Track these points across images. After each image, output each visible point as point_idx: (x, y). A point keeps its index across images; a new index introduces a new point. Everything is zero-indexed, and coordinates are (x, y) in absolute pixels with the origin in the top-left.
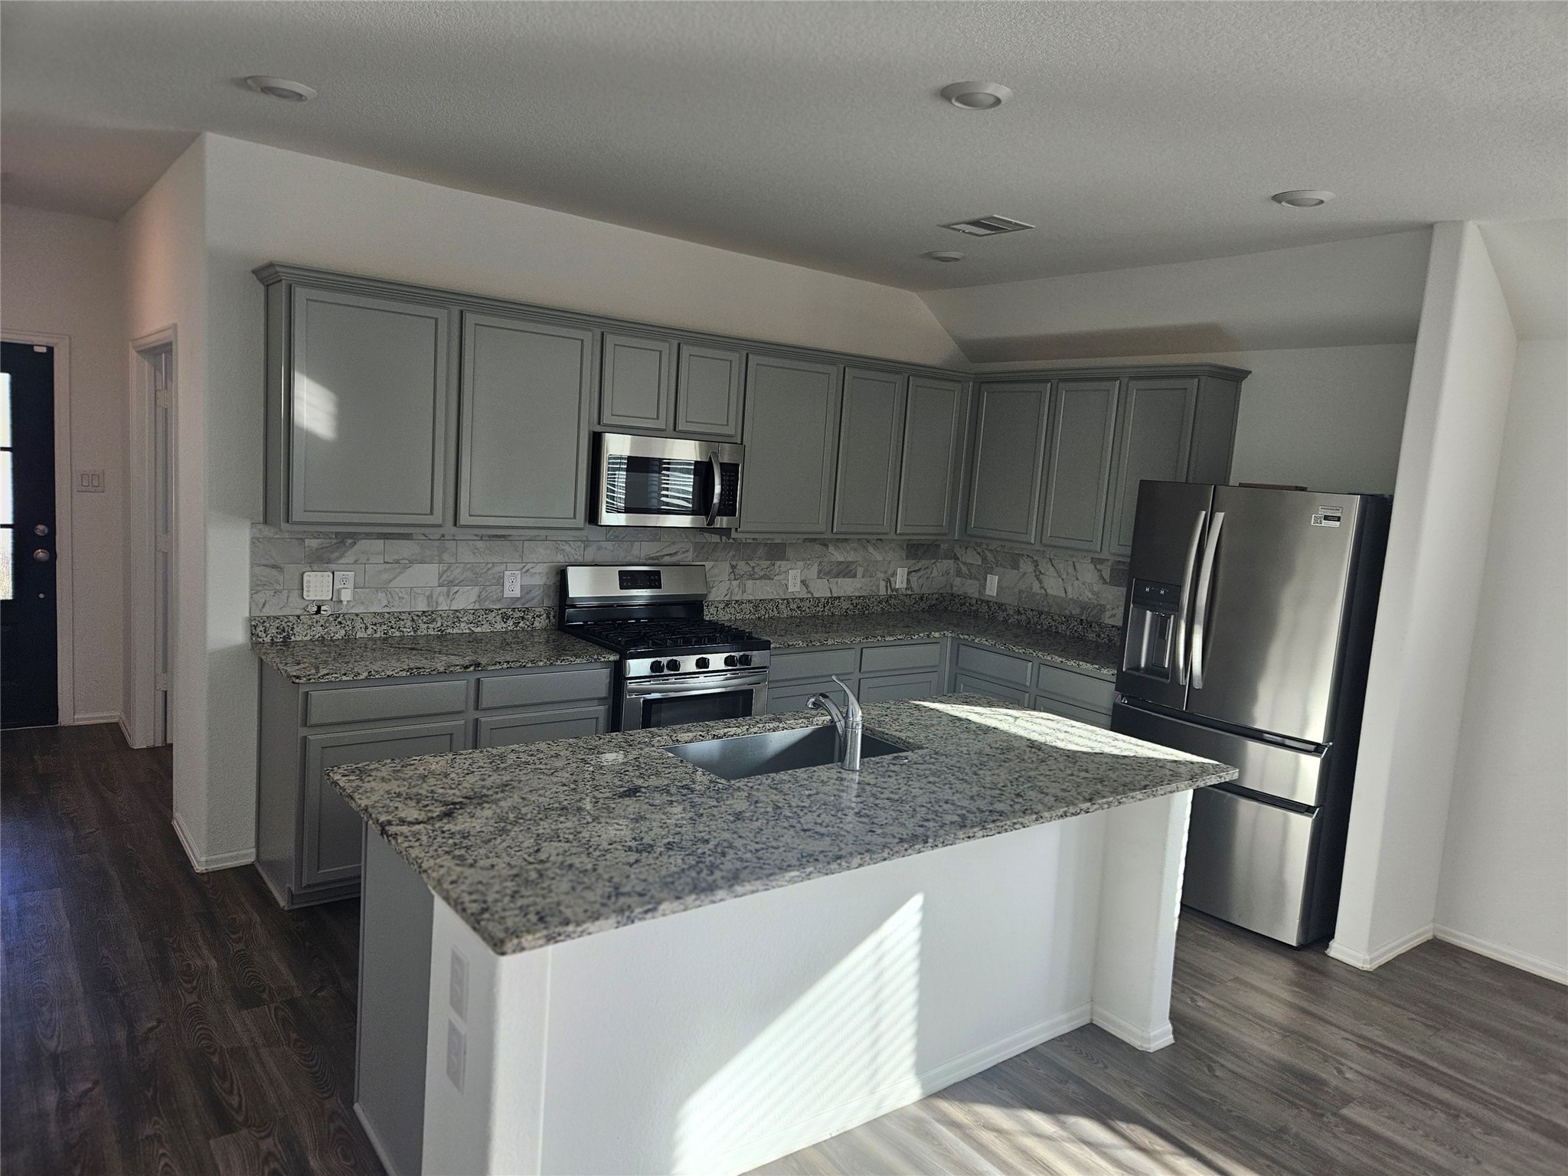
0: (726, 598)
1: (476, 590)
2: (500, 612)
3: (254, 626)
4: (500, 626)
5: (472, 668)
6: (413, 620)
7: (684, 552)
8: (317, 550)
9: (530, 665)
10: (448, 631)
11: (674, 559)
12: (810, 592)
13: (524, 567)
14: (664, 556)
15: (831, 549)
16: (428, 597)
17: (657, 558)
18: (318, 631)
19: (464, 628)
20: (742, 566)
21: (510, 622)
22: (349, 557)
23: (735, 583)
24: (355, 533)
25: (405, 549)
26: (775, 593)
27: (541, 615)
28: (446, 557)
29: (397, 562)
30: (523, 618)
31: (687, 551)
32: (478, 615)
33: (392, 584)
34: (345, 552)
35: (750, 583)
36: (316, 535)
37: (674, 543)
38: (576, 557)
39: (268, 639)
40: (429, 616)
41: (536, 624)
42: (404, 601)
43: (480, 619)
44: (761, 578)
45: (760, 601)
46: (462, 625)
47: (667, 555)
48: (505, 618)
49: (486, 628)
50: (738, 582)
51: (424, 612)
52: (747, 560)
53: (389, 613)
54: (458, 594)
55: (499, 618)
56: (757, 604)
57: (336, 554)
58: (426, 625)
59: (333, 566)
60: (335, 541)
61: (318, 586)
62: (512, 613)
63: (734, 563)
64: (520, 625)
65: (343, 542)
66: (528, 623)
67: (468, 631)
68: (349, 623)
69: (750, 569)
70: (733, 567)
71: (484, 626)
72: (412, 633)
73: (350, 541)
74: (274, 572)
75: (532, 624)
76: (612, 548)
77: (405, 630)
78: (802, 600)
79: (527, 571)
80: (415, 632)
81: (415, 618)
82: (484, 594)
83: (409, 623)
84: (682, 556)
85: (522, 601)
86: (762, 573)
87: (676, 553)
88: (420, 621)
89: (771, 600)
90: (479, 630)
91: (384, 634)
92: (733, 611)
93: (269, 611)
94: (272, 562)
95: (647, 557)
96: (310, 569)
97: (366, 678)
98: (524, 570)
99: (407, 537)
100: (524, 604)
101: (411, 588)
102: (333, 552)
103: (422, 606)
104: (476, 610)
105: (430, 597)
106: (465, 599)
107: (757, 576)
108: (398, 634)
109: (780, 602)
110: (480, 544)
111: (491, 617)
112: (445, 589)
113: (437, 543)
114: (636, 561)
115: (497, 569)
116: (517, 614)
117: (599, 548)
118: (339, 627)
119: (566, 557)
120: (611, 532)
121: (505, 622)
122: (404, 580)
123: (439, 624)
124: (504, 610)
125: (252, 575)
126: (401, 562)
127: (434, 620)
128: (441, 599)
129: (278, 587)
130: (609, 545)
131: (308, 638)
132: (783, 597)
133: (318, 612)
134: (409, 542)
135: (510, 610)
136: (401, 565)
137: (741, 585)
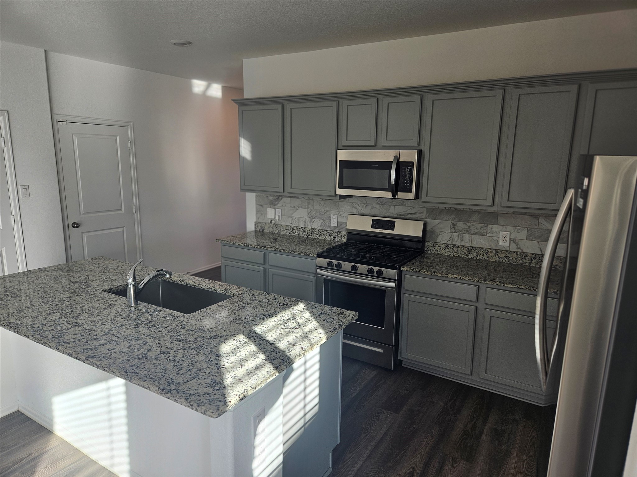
0: (449, 243)
1: (321, 221)
2: (328, 232)
3: (256, 224)
4: (328, 238)
5: (263, 248)
6: (298, 230)
7: (420, 213)
8: (272, 200)
9: (282, 251)
10: (310, 236)
11: (414, 216)
12: (519, 248)
13: (339, 213)
14: (408, 214)
15: (541, 220)
16: (304, 222)
17: (404, 215)
18: (271, 229)
19: (314, 236)
20: (460, 225)
21: (332, 237)
22: (280, 204)
23: (455, 234)
24: (282, 196)
25: (297, 202)
26: (487, 244)
27: (344, 236)
28: (310, 206)
29: (294, 207)
30: (337, 236)
31: (422, 213)
32: (320, 232)
33: (293, 215)
34: (279, 202)
35: (467, 237)
36: (271, 196)
37: (414, 207)
38: (361, 211)
39: (258, 230)
40: (303, 229)
41: (343, 239)
42: (296, 222)
43: (321, 233)
44: (476, 234)
45: (473, 247)
46: (315, 235)
47: (410, 214)
48: (330, 235)
49: (323, 238)
50: (458, 234)
51: (301, 227)
52: (464, 222)
53: (291, 226)
54: (314, 222)
55: (328, 234)
56: (470, 249)
57: (277, 203)
58: (302, 233)
59: (276, 207)
60: (276, 198)
61: (271, 213)
62: (333, 233)
63: (455, 223)
64: (336, 238)
65: (278, 198)
66: (339, 238)
67: (316, 238)
68: (279, 228)
69: (468, 227)
70: (453, 225)
71: (322, 237)
72: (298, 235)
73: (280, 198)
74: (261, 207)
75: (341, 239)
76: (379, 208)
77: (295, 233)
78: (509, 252)
79: (340, 215)
80: (299, 235)
81: (299, 229)
82: (324, 223)
83: (297, 231)
84: (420, 215)
85: (338, 228)
86: (477, 231)
87: (415, 213)
88: (300, 231)
89: (482, 248)
90: (320, 238)
91: (289, 234)
92: (451, 250)
93: (260, 220)
94: (260, 204)
95: (398, 214)
96: (270, 207)
97: (233, 244)
98: (339, 214)
99: (297, 198)
100: (339, 230)
101: (299, 218)
102: (276, 202)
103: (302, 226)
104: (319, 229)
105: (305, 222)
106: (317, 224)
107: (472, 232)
108: (293, 234)
109: (490, 251)
110: (322, 202)
111: (325, 233)
112: (310, 219)
113: (307, 201)
114: (392, 215)
115: (328, 213)
116: (335, 234)
117: (373, 207)
118: (276, 229)
119: (357, 211)
120: (379, 199)
121: (330, 236)
122: (296, 214)
123: (306, 233)
124: (330, 231)
125: (256, 208)
126: (296, 207)
127: (305, 231)
128: (309, 223)
129: (262, 213)
130: (377, 206)
131: (268, 231)
132: (494, 248)
133: (271, 222)
134: (297, 199)
135: (332, 231)
136: (296, 208)
137: (460, 236)
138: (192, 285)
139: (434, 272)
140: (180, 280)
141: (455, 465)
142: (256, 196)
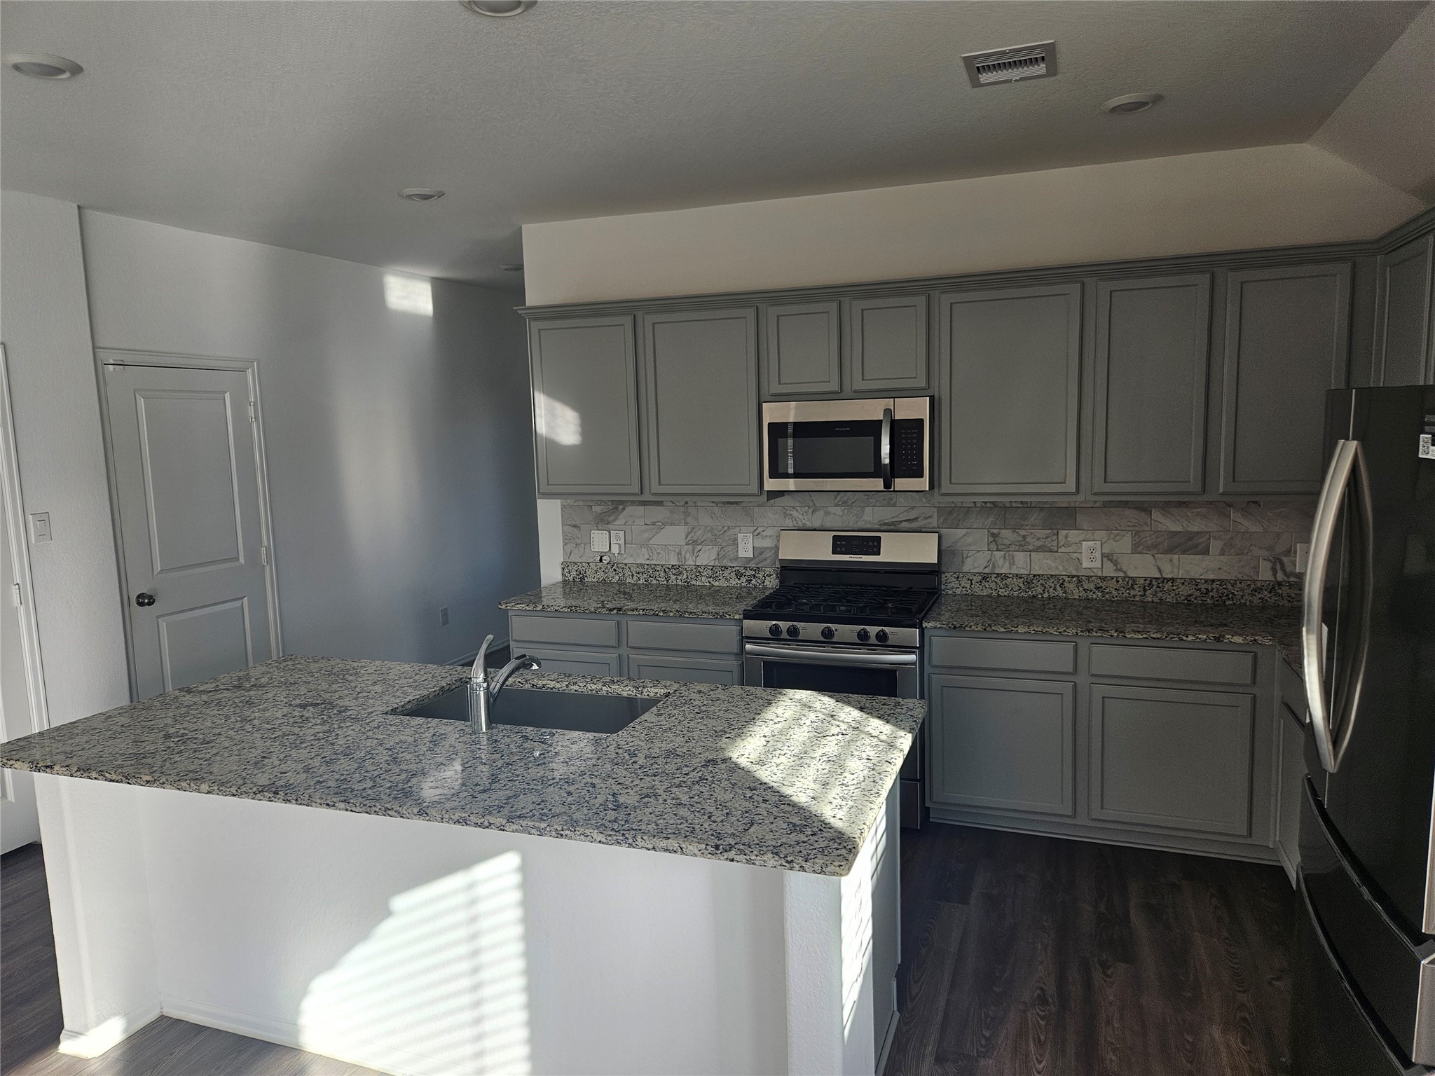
0: (986, 571)
1: (716, 549)
2: (734, 570)
3: (565, 566)
4: (734, 582)
6: (665, 572)
7: (926, 518)
8: (600, 514)
9: (662, 614)
10: (692, 583)
11: (914, 525)
12: (1120, 570)
13: (755, 530)
14: (901, 521)
15: (1156, 515)
16: (678, 554)
17: (893, 524)
18: (601, 576)
19: (704, 581)
20: (1007, 535)
21: (743, 580)
22: (621, 521)
23: (998, 554)
24: (624, 501)
25: (659, 513)
26: (1061, 568)
27: (771, 575)
28: (689, 519)
29: (654, 524)
30: (754, 576)
31: (930, 517)
32: (715, 572)
33: (651, 542)
34: (618, 515)
35: (1020, 557)
36: (600, 503)
37: (913, 508)
38: (804, 522)
39: (571, 579)
40: (678, 570)
41: (767, 583)
42: (660, 556)
43: (717, 574)
44: (1038, 549)
45: (1035, 576)
46: (704, 578)
47: (905, 521)
48: (739, 575)
49: (723, 583)
50: (1003, 553)
51: (673, 566)
52: (1014, 529)
53: (648, 565)
54: (701, 552)
55: (733, 575)
56: (1029, 580)
57: (612, 518)
58: (676, 576)
59: (611, 527)
60: (611, 508)
61: (599, 541)
62: (744, 571)
63: (995, 531)
64: (752, 582)
65: (616, 508)
66: (759, 581)
67: (708, 584)
68: (621, 570)
69: (1021, 539)
70: (993, 535)
71: (721, 581)
72: (665, 582)
73: (621, 507)
74: (575, 530)
75: (764, 582)
76: (841, 514)
77: (659, 579)
78: (1103, 579)
79: (758, 534)
80: (667, 581)
81: (667, 570)
82: (722, 553)
83: (662, 574)
84: (926, 521)
85: (756, 561)
86: (1039, 543)
87: (916, 519)
88: (670, 573)
89: (1052, 576)
90: (717, 584)
91: (645, 581)
92: (993, 585)
93: (573, 558)
94: (573, 523)
95: (881, 523)
96: (596, 528)
98: (756, 533)
99: (660, 503)
100: (757, 564)
101: (666, 545)
102: (610, 517)
103: (674, 561)
104: (713, 567)
105: (679, 554)
106: (707, 557)
107: (1031, 547)
108: (655, 582)
109: (1067, 579)
110: (716, 510)
111: (726, 573)
112: (690, 547)
113: (682, 509)
114: (869, 526)
115: (731, 532)
116: (750, 573)
117: (827, 513)
118: (614, 573)
119: (794, 522)
120: (839, 497)
121: (739, 579)
122: (659, 539)
123: (685, 577)
124: (737, 568)
125: (564, 532)
126: (656, 524)
127: (681, 573)
128: (688, 555)
129: (579, 542)
130: (838, 510)
131: (595, 580)
132: (1074, 573)
133: (601, 560)
134: (661, 508)
135: (742, 568)
136: (657, 526)
137: (1007, 557)
138: (552, 689)
139: (990, 625)
140: (519, 682)
141: (1109, 973)
142: (563, 507)
